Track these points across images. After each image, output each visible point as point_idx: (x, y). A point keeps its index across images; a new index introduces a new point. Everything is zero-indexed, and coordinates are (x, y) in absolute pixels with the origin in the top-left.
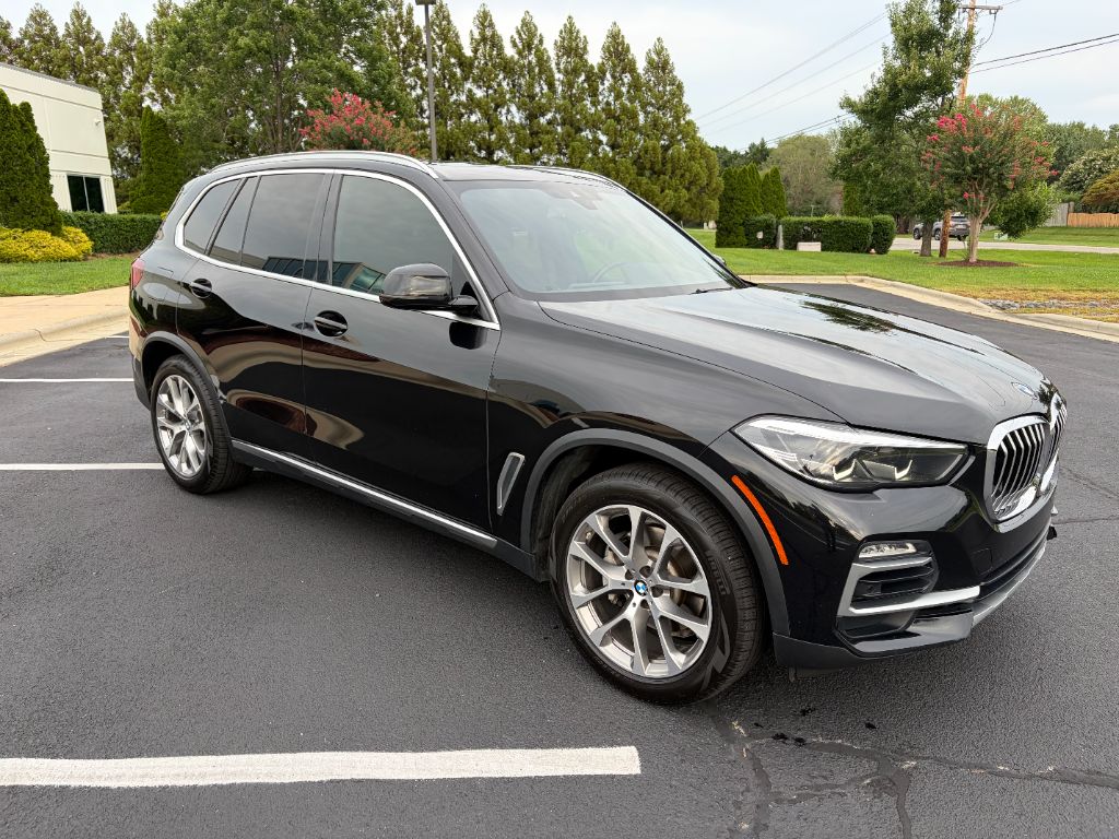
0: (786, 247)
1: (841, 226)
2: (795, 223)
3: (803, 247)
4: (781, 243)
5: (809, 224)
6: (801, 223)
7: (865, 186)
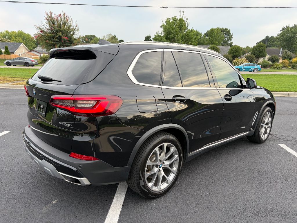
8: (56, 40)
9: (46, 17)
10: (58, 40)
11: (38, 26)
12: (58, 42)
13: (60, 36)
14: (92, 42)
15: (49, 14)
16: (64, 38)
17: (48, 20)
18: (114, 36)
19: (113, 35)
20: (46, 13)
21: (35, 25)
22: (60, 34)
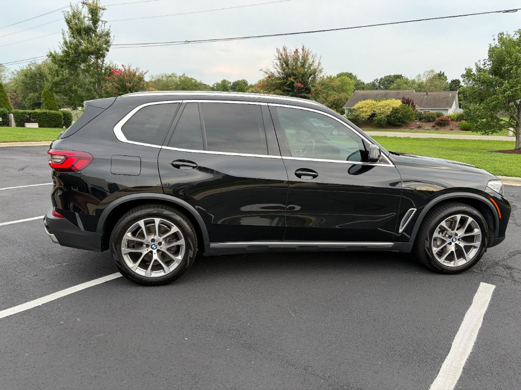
0: (17, 126)
1: (47, 115)
2: (22, 113)
3: (28, 125)
4: (13, 123)
5: (29, 114)
6: (25, 113)
7: (71, 97)
8: (286, 88)
9: (277, 55)
10: (289, 89)
11: (264, 69)
12: (290, 91)
13: (292, 83)
14: (392, 86)
15: (281, 50)
16: (297, 85)
17: (280, 59)
18: (439, 74)
19: (439, 72)
20: (278, 50)
21: (261, 69)
22: (292, 79)
